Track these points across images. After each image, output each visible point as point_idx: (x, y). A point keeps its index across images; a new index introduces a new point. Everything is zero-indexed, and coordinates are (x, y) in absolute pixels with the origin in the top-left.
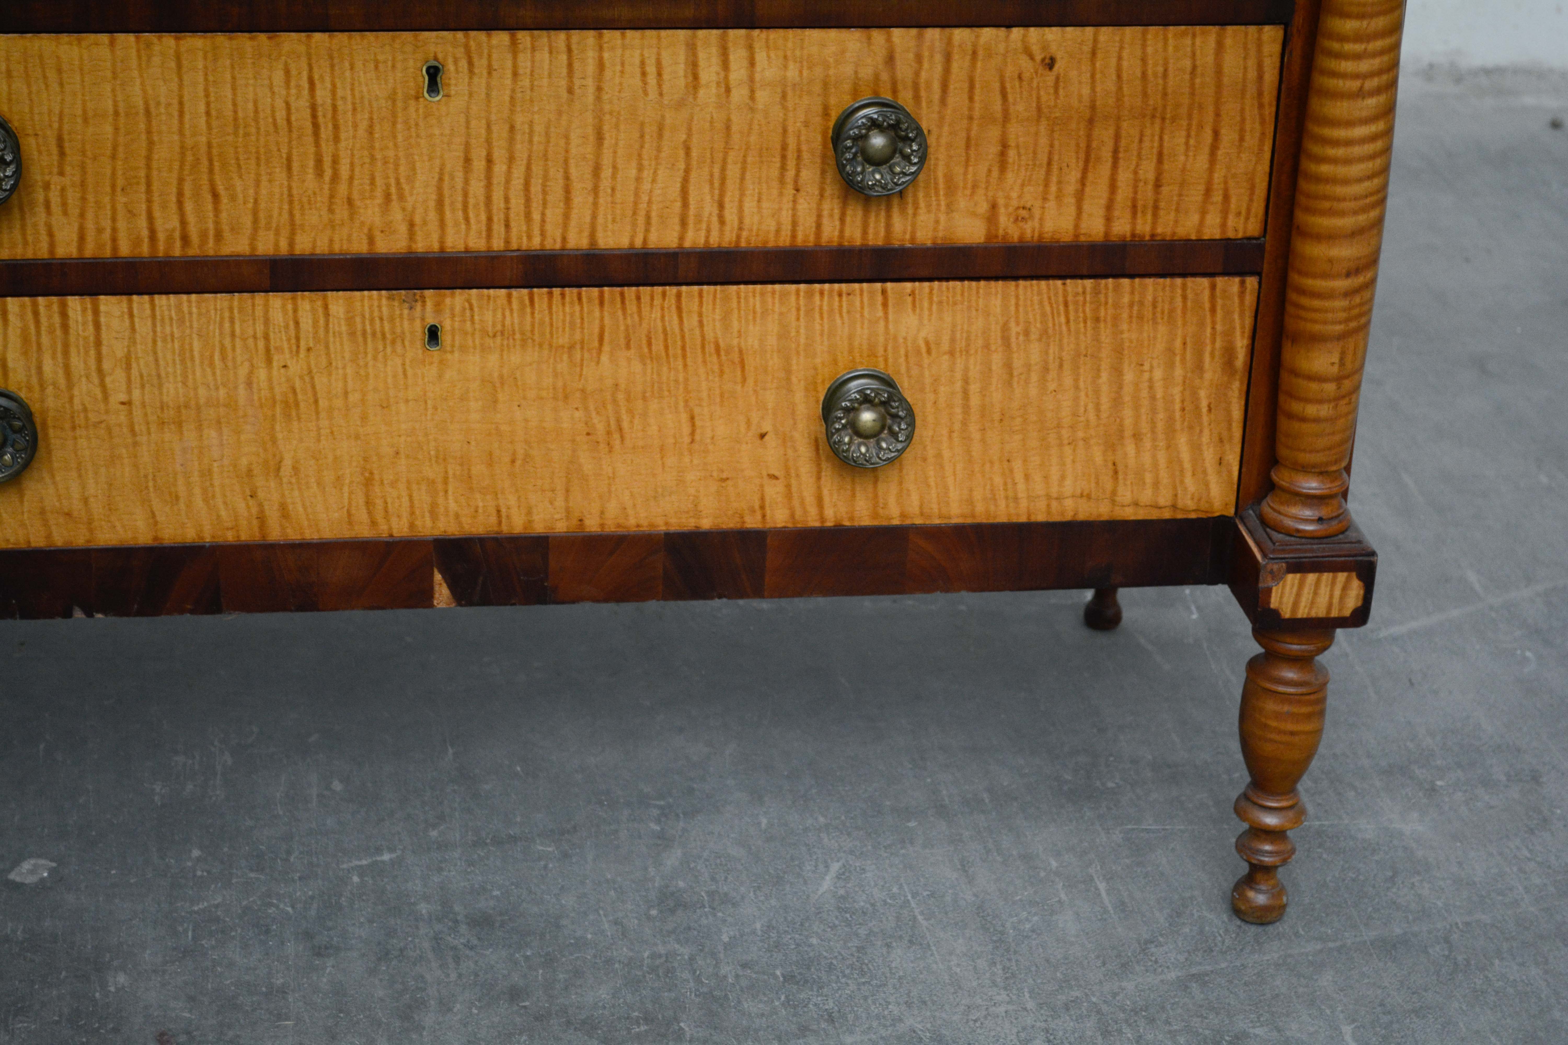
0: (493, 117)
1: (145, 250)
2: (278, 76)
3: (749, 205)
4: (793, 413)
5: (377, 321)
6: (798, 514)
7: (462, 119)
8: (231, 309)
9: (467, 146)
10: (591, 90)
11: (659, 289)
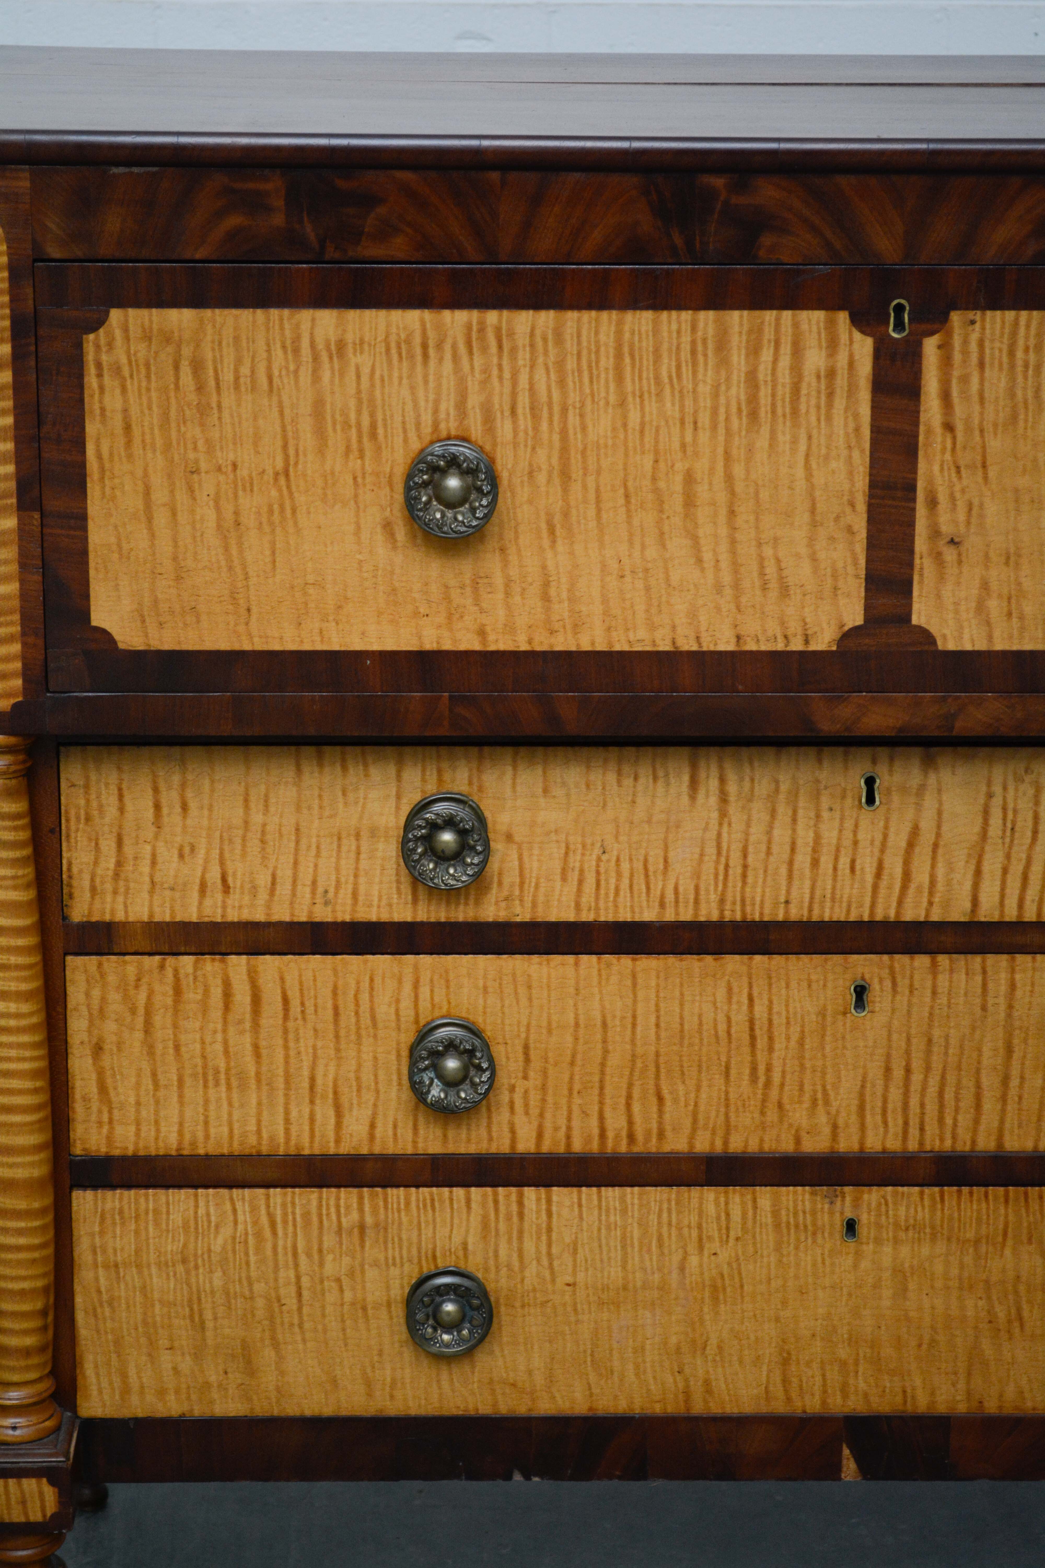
0: (913, 1031)
1: (595, 1147)
2: (721, 993)
5: (801, 1214)
7: (885, 1033)
8: (669, 1200)
9: (888, 1056)
10: (1003, 1007)
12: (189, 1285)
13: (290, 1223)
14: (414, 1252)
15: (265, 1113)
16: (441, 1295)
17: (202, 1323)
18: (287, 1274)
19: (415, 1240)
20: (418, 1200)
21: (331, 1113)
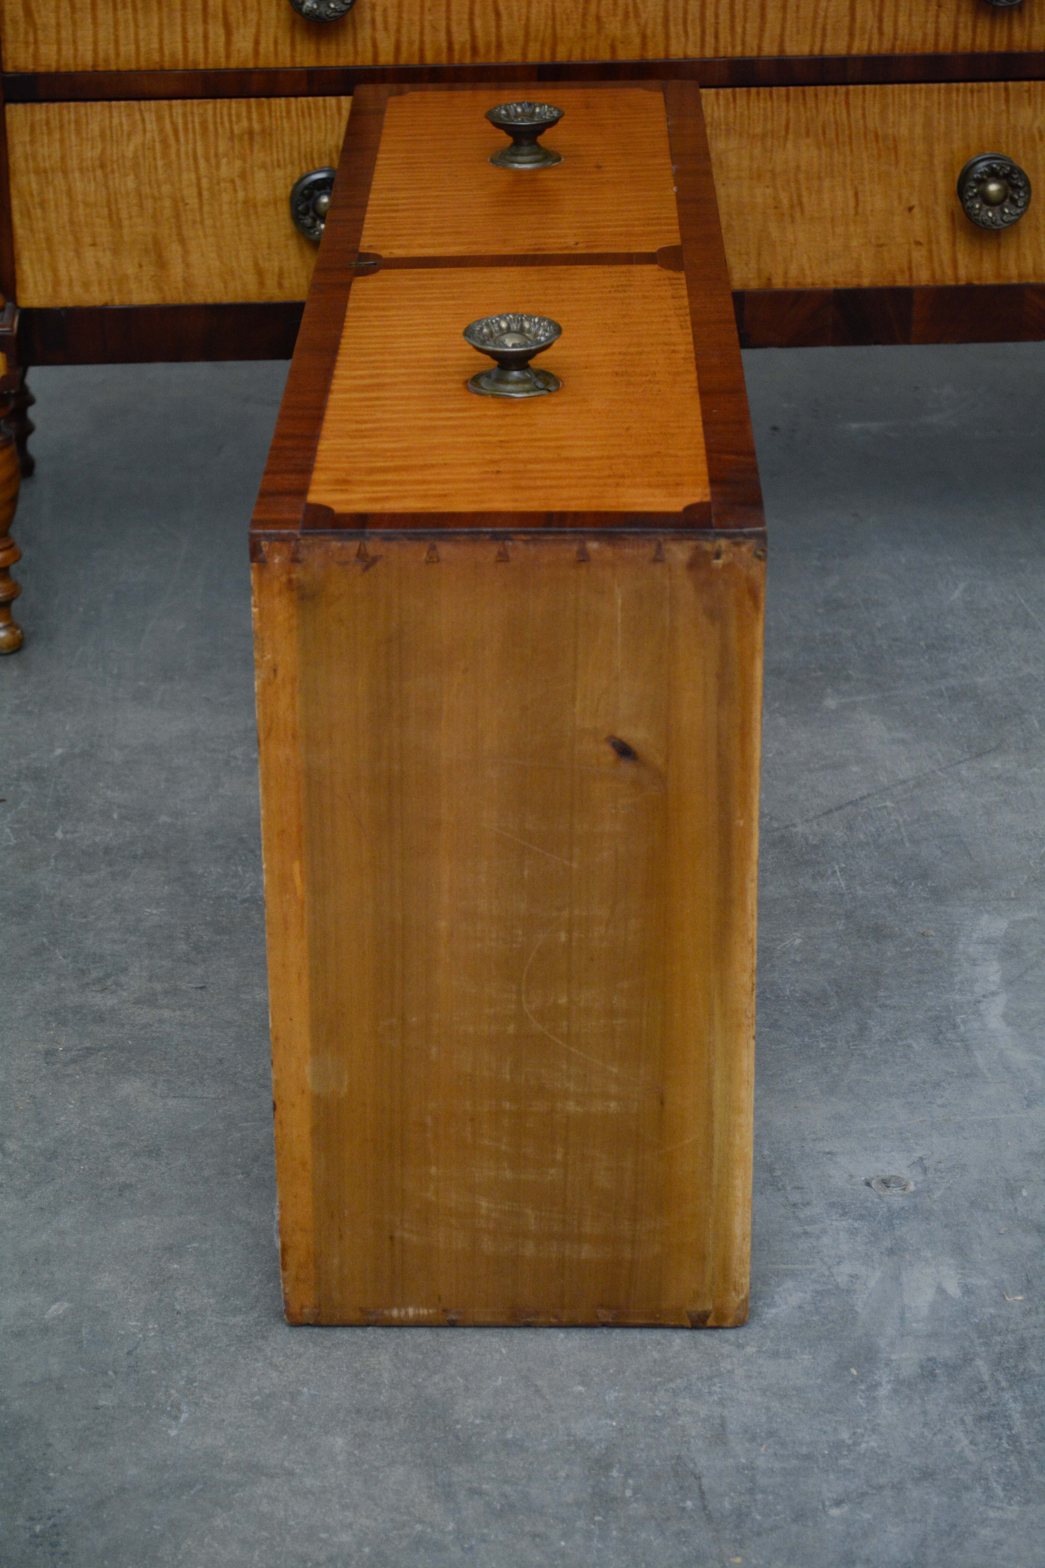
1: (444, 61)
3: (902, 19)
4: (935, 190)
6: (938, 273)
11: (832, 88)
12: (107, 188)
13: (190, 130)
14: (295, 154)
15: (166, 33)
16: (319, 189)
17: (120, 220)
18: (189, 177)
19: (296, 144)
20: (297, 109)
21: (221, 31)
